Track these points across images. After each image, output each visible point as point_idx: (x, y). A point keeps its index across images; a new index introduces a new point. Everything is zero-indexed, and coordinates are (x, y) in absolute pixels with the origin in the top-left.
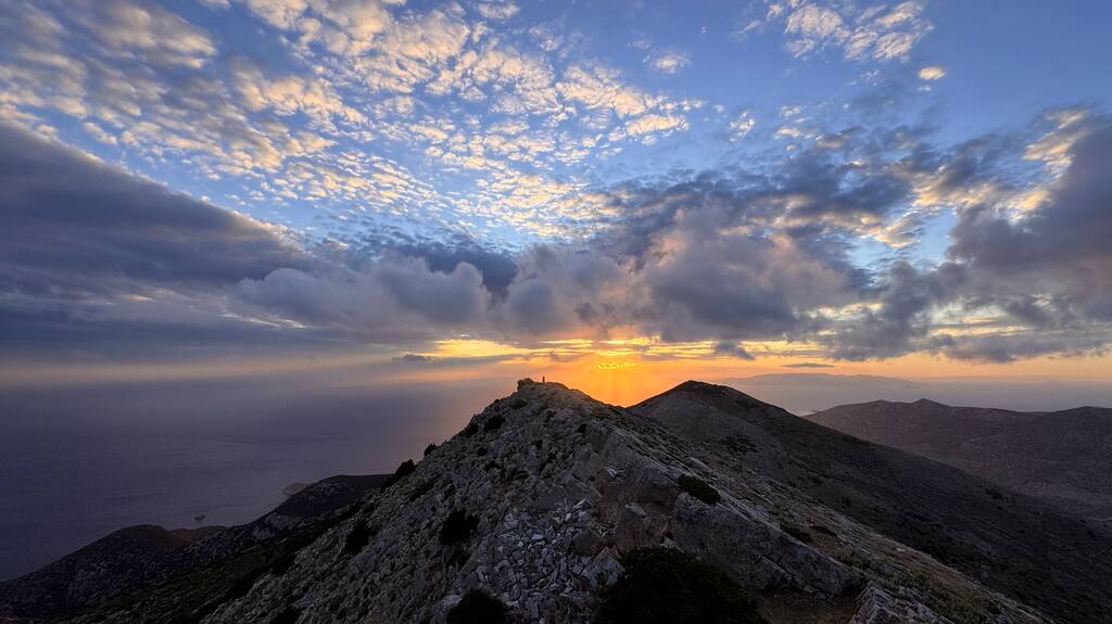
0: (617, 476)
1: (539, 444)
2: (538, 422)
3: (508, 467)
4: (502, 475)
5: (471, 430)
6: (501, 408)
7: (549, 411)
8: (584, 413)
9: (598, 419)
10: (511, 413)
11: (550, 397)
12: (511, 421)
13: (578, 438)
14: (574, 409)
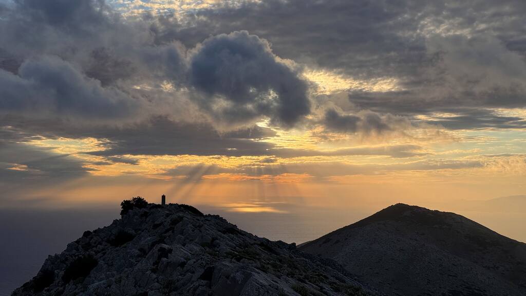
2: (146, 265)
6: (93, 245)
7: (161, 248)
8: (217, 251)
9: (233, 260)
10: (107, 253)
11: (169, 227)
12: (106, 265)
13: (201, 288)
14: (202, 246)
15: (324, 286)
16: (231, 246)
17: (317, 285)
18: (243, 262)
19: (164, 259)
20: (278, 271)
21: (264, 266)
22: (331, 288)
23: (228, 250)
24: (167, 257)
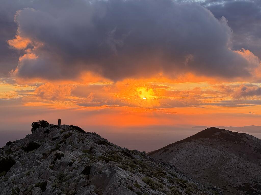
1: (43, 187)
6: (13, 151)
7: (56, 153)
8: (93, 156)
9: (104, 162)
10: (22, 156)
11: (63, 140)
12: (21, 164)
13: (82, 180)
14: (84, 152)
15: (164, 179)
16: (103, 152)
17: (159, 179)
18: (111, 163)
19: (58, 160)
20: (134, 169)
21: (124, 166)
22: (168, 180)
23: (101, 155)
24: (60, 159)
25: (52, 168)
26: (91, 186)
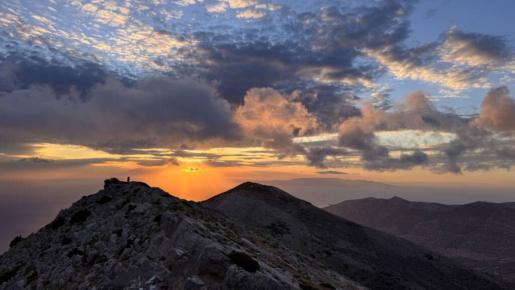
0: (183, 255)
1: (119, 233)
2: (121, 214)
3: (90, 253)
4: (84, 260)
5: (59, 222)
6: (88, 203)
7: (130, 205)
8: (161, 206)
9: (172, 211)
10: (96, 208)
11: (133, 194)
12: (96, 214)
13: (154, 226)
14: (153, 203)
17: (214, 223)
18: (177, 212)
19: (132, 211)
20: (195, 216)
21: (188, 214)
22: (221, 224)
23: (167, 205)
24: (134, 210)
25: (126, 217)
26: (162, 231)
